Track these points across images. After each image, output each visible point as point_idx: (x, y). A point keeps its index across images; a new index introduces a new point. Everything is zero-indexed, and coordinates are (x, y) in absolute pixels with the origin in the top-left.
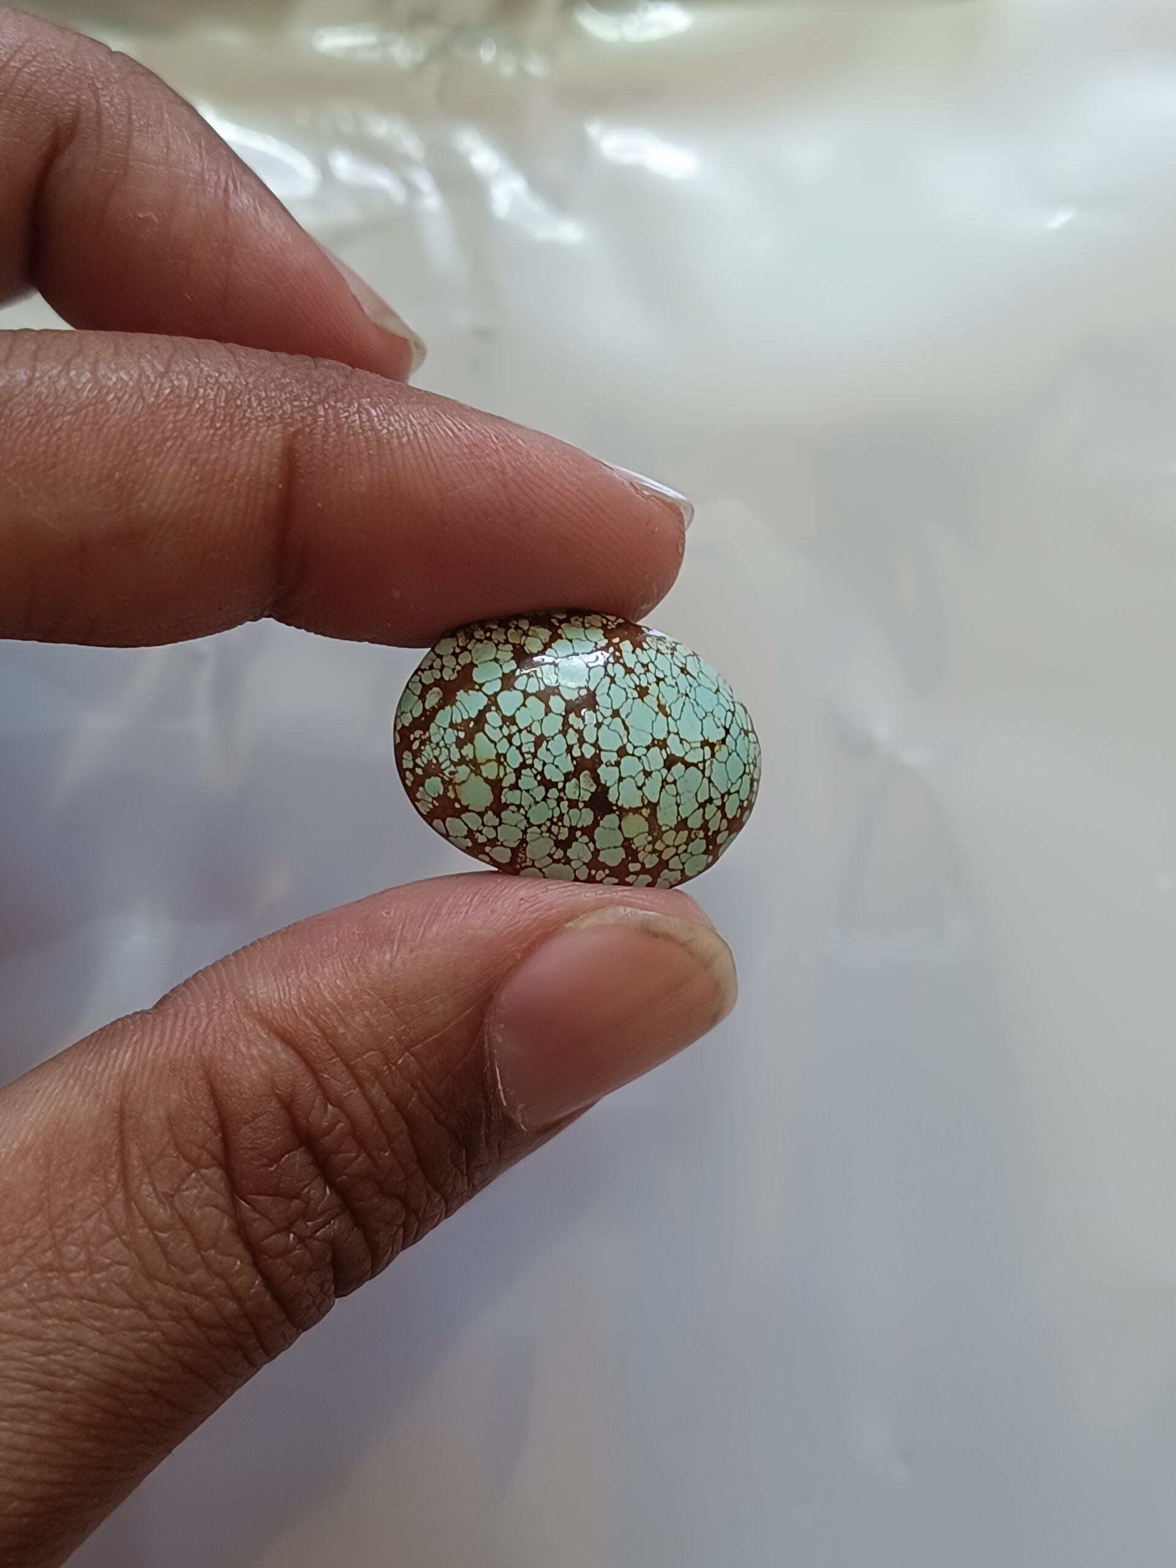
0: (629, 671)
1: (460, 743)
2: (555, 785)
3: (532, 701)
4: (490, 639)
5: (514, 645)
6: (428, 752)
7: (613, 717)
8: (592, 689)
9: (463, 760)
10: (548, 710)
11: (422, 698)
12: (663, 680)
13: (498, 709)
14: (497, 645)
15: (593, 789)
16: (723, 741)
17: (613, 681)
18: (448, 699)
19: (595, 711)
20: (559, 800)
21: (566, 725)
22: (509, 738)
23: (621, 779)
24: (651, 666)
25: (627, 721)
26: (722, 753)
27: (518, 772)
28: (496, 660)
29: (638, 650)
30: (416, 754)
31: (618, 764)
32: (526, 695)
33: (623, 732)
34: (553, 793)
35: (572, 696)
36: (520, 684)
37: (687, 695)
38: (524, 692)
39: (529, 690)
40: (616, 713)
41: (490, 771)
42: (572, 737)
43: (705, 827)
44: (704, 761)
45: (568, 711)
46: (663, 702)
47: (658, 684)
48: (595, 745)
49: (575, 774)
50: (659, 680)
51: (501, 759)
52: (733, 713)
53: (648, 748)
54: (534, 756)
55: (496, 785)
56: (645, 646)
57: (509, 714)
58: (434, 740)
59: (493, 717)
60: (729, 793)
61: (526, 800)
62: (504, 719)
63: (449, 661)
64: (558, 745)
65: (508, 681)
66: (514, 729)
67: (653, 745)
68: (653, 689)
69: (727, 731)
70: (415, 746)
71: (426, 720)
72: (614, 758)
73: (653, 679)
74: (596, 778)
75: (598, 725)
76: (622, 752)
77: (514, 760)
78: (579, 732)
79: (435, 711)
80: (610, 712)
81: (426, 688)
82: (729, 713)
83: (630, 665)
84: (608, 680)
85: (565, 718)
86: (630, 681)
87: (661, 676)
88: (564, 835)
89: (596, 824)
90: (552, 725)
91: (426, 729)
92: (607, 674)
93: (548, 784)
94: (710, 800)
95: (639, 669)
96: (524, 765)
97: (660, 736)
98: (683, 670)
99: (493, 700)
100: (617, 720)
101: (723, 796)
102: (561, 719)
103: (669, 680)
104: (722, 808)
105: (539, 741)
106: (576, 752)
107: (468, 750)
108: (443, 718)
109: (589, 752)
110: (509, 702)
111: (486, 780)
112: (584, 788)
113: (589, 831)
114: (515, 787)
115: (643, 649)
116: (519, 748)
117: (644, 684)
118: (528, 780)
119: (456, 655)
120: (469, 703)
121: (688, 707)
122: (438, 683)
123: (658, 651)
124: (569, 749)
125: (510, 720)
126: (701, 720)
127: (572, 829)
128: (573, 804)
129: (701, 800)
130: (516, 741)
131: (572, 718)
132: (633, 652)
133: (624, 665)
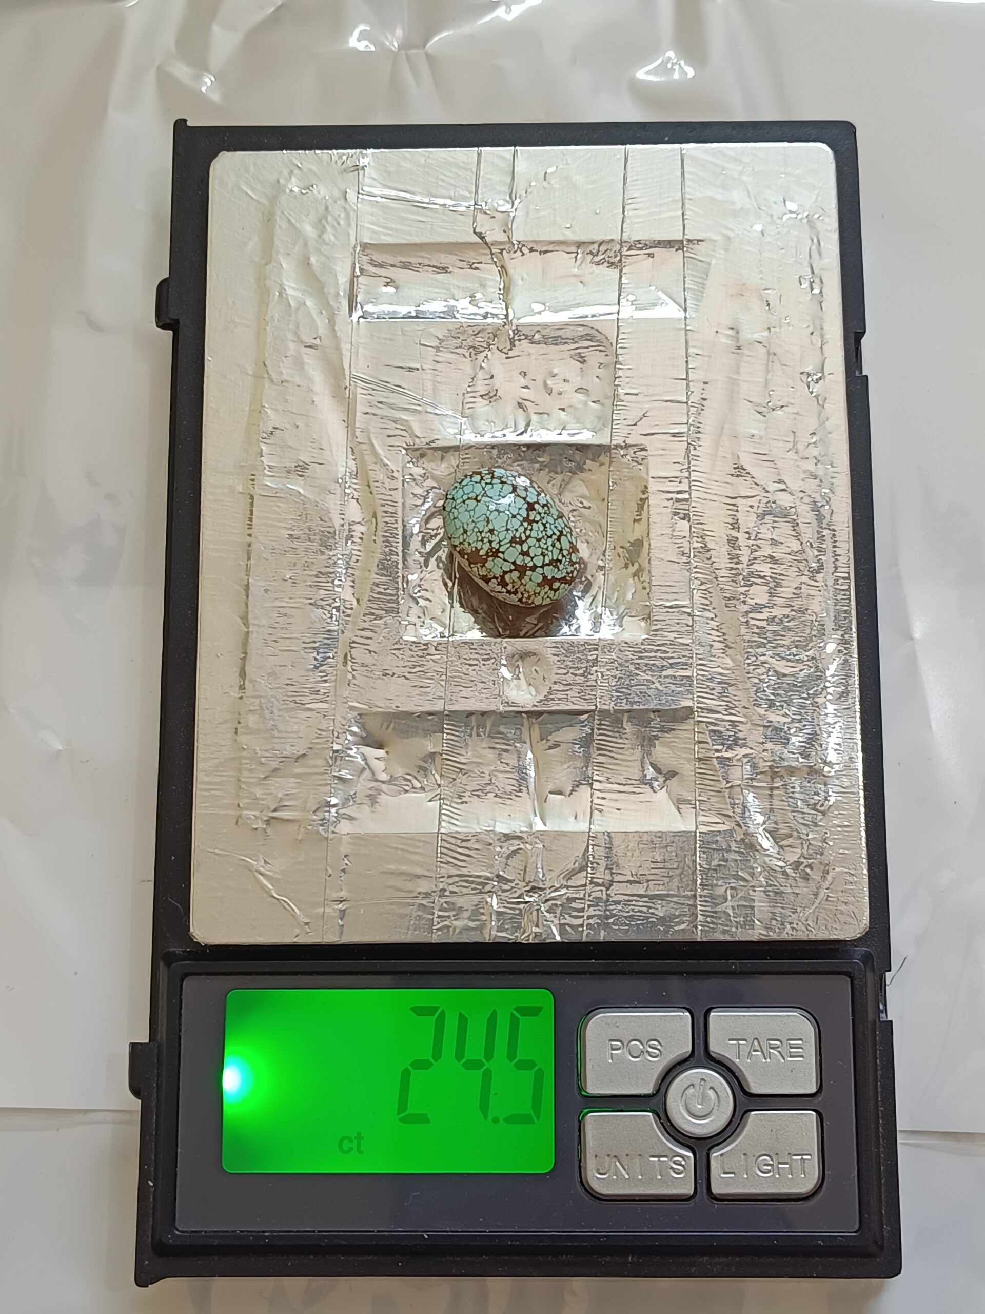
0: (490, 542)
1: (561, 561)
2: (542, 523)
3: (532, 555)
4: (525, 590)
5: (521, 580)
6: (570, 569)
7: (509, 530)
8: (509, 545)
9: (563, 556)
10: (530, 547)
11: (558, 589)
12: (479, 532)
13: (544, 561)
14: (525, 585)
15: (531, 513)
16: (469, 498)
17: (500, 541)
18: (554, 579)
19: (514, 535)
20: (543, 518)
21: (528, 537)
22: (547, 549)
23: (520, 509)
24: (480, 539)
25: (505, 524)
26: (473, 495)
27: (551, 537)
28: (531, 580)
29: (479, 548)
30: (572, 572)
31: (518, 514)
32: (532, 558)
33: (509, 522)
34: (544, 521)
35: (518, 546)
36: (531, 564)
37: (473, 521)
38: (532, 560)
39: (530, 559)
40: (507, 530)
41: (558, 545)
42: (528, 533)
43: (493, 478)
44: (483, 496)
45: (523, 542)
46: (486, 524)
47: (483, 531)
48: (522, 525)
49: (534, 521)
50: (481, 533)
51: (553, 546)
52: (455, 507)
53: (504, 512)
54: (543, 537)
55: (559, 539)
56: (474, 549)
57: (541, 557)
58: (565, 571)
59: (547, 561)
60: (476, 482)
61: (553, 527)
62: (544, 556)
63: (542, 594)
64: (534, 534)
65: (534, 568)
66: (544, 551)
67: (501, 512)
68: (486, 529)
69: (464, 502)
70: (571, 575)
71: (563, 580)
72: (518, 517)
73: (483, 535)
74: (528, 515)
75: (517, 530)
76: (514, 516)
77: (550, 541)
78: (524, 532)
79: (559, 580)
80: (510, 532)
81: (556, 590)
82: (457, 507)
83: (488, 544)
84: (502, 543)
85: (526, 540)
86: (494, 538)
87: (479, 534)
88: (546, 508)
89: (535, 503)
90: (531, 542)
91: (565, 577)
92: (500, 546)
93: (544, 525)
94: (487, 484)
95: (486, 540)
96: (548, 537)
97: (496, 513)
98: (465, 532)
99: (542, 567)
100: (508, 527)
101: (480, 482)
102: (528, 541)
103: (476, 530)
104: (482, 479)
105: (539, 540)
106: (530, 527)
107: (560, 558)
108: (558, 576)
109: (525, 524)
110: (539, 561)
111: (560, 543)
112: (532, 515)
113: (537, 502)
114: (554, 534)
115: (476, 548)
116: (546, 543)
117: (489, 534)
118: (550, 533)
119: (539, 594)
120: (549, 572)
121: (476, 517)
122: (551, 589)
123: (470, 544)
124: (531, 530)
125: (542, 554)
126: (474, 510)
127: (543, 507)
128: (540, 514)
129: (491, 486)
130: (545, 547)
131: (524, 538)
132: (482, 548)
133: (491, 545)
